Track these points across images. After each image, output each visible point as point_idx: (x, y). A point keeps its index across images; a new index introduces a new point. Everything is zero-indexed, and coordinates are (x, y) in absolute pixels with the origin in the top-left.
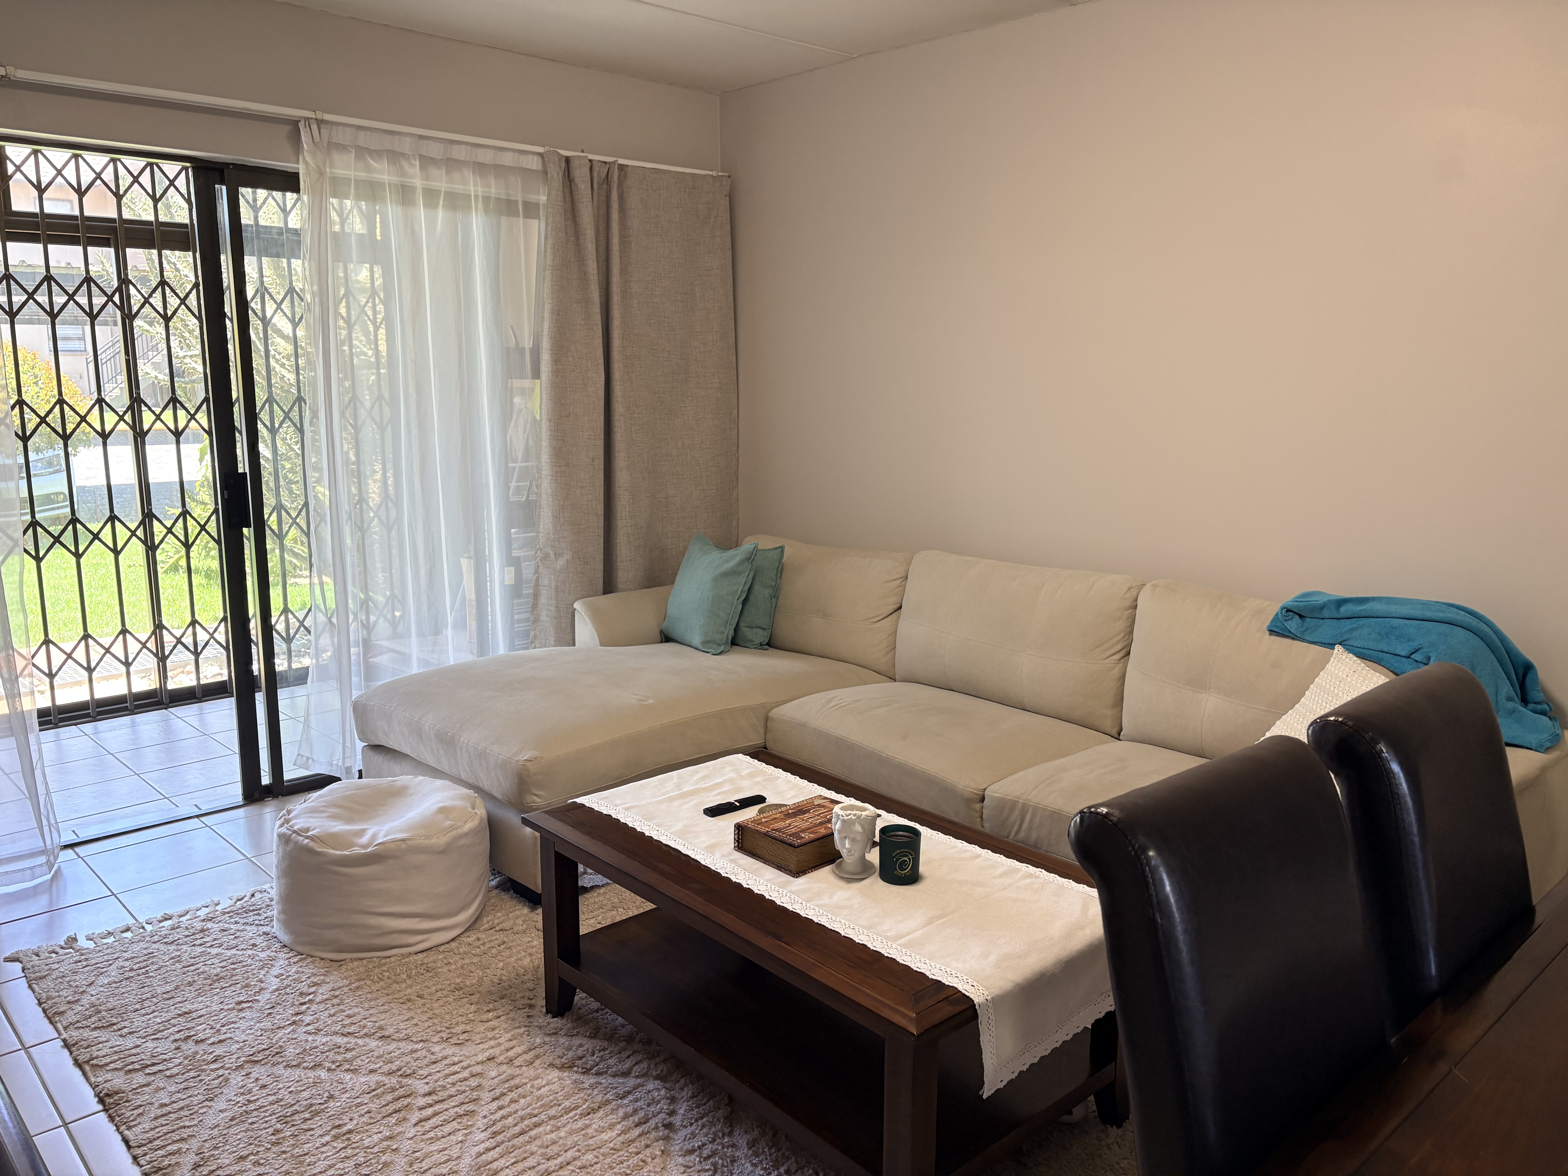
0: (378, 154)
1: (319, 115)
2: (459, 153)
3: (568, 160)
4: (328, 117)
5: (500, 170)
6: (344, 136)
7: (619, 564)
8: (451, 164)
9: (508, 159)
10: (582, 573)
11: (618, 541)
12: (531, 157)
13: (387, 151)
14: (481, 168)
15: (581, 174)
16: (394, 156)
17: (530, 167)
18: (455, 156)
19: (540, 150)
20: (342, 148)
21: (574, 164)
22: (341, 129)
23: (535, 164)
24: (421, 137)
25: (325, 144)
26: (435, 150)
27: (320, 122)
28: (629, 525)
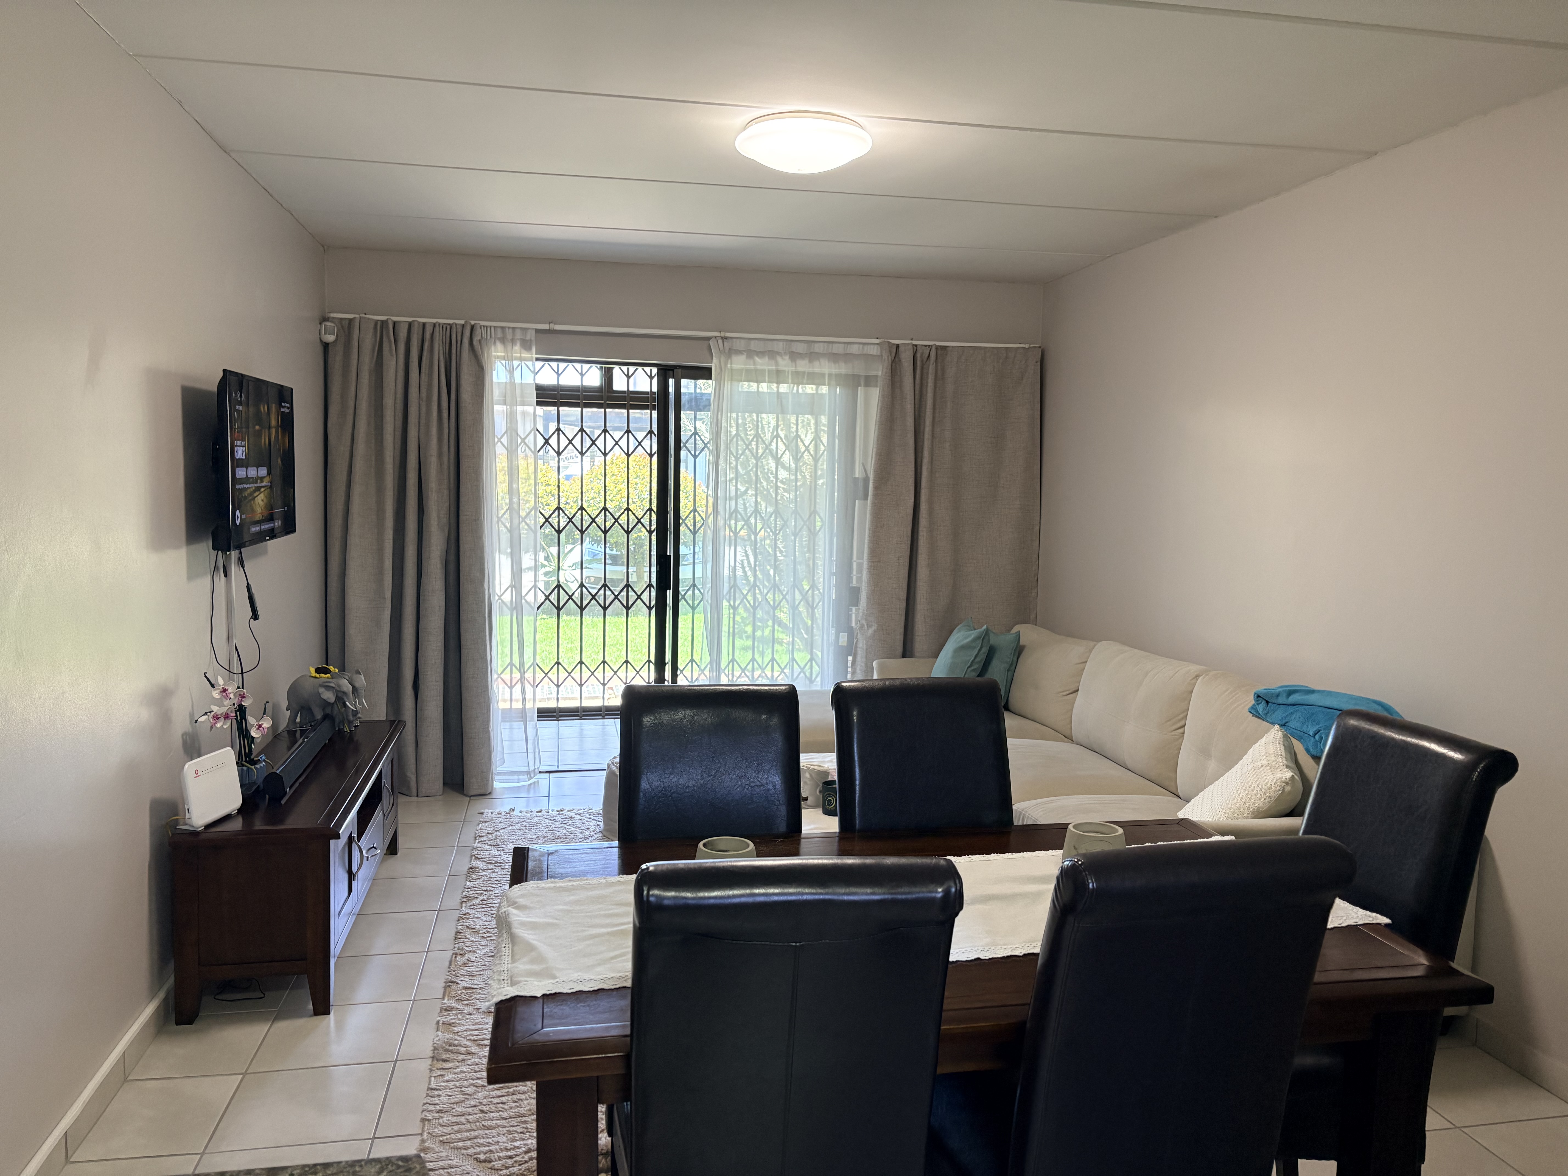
0: (761, 354)
1: (723, 334)
2: (818, 348)
3: (898, 346)
4: (728, 335)
5: (847, 357)
6: (739, 345)
7: (916, 637)
8: (812, 356)
9: (855, 349)
10: (884, 641)
11: (917, 620)
12: (872, 346)
13: (769, 351)
14: (834, 357)
15: (906, 358)
16: (772, 354)
17: (871, 353)
18: (817, 350)
19: (877, 341)
20: (739, 352)
21: (901, 349)
22: (738, 341)
23: (875, 351)
24: (792, 341)
25: (727, 351)
26: (800, 348)
27: (724, 338)
28: (926, 609)
